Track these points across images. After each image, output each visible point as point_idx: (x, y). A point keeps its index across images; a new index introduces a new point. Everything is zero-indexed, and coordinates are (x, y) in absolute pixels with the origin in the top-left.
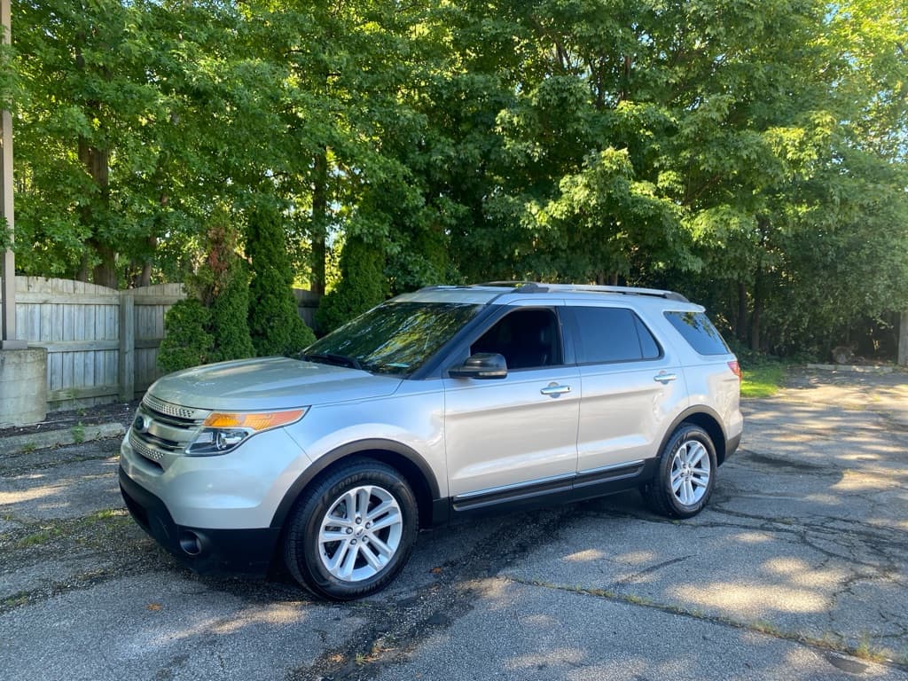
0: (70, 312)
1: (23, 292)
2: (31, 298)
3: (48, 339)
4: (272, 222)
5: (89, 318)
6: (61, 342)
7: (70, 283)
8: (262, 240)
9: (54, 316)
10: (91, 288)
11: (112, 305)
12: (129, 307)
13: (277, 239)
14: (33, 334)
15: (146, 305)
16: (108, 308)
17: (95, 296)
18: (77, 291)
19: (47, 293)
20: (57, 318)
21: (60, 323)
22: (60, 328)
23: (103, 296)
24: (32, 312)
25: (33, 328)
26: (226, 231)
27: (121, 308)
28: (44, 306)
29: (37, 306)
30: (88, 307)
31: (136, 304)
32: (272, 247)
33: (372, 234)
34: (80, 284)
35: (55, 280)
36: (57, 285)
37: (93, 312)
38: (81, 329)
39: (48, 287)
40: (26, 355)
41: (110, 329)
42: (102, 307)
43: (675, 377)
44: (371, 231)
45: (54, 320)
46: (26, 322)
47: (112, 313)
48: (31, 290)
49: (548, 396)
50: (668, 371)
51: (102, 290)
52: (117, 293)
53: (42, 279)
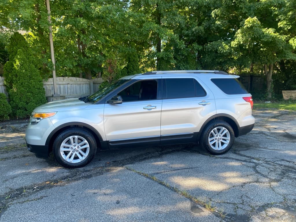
0: (75, 86)
1: (62, 81)
2: (64, 83)
3: (70, 94)
4: (134, 56)
5: (81, 88)
6: (74, 95)
7: (75, 78)
8: (131, 62)
9: (71, 87)
10: (81, 79)
11: (87, 84)
12: (92, 84)
13: (136, 61)
14: (65, 93)
15: (98, 84)
16: (86, 85)
17: (82, 81)
18: (77, 80)
19: (69, 81)
20: (72, 88)
21: (73, 89)
22: (73, 91)
23: (85, 81)
24: (65, 87)
25: (65, 91)
26: (112, 60)
27: (90, 84)
28: (68, 85)
29: (66, 85)
30: (80, 85)
31: (94, 83)
32: (134, 64)
33: (167, 57)
34: (78, 78)
35: (71, 78)
36: (71, 79)
37: (82, 86)
38: (79, 91)
39: (69, 80)
40: (58, 99)
41: (87, 91)
42: (85, 85)
43: (210, 103)
44: (166, 56)
45: (71, 88)
46: (63, 89)
47: (88, 86)
48: (64, 81)
49: (147, 110)
50: (206, 101)
51: (84, 80)
52: (89, 80)
53: (66, 77)
